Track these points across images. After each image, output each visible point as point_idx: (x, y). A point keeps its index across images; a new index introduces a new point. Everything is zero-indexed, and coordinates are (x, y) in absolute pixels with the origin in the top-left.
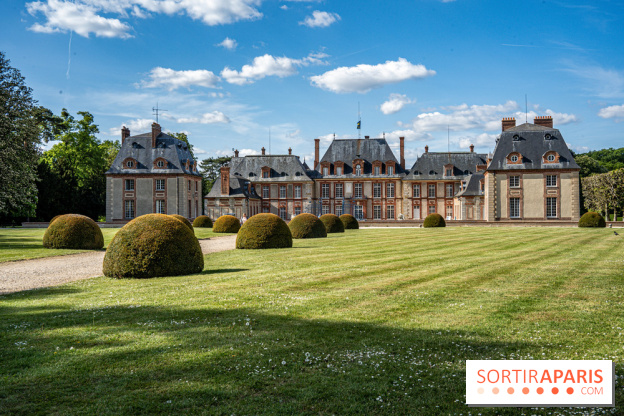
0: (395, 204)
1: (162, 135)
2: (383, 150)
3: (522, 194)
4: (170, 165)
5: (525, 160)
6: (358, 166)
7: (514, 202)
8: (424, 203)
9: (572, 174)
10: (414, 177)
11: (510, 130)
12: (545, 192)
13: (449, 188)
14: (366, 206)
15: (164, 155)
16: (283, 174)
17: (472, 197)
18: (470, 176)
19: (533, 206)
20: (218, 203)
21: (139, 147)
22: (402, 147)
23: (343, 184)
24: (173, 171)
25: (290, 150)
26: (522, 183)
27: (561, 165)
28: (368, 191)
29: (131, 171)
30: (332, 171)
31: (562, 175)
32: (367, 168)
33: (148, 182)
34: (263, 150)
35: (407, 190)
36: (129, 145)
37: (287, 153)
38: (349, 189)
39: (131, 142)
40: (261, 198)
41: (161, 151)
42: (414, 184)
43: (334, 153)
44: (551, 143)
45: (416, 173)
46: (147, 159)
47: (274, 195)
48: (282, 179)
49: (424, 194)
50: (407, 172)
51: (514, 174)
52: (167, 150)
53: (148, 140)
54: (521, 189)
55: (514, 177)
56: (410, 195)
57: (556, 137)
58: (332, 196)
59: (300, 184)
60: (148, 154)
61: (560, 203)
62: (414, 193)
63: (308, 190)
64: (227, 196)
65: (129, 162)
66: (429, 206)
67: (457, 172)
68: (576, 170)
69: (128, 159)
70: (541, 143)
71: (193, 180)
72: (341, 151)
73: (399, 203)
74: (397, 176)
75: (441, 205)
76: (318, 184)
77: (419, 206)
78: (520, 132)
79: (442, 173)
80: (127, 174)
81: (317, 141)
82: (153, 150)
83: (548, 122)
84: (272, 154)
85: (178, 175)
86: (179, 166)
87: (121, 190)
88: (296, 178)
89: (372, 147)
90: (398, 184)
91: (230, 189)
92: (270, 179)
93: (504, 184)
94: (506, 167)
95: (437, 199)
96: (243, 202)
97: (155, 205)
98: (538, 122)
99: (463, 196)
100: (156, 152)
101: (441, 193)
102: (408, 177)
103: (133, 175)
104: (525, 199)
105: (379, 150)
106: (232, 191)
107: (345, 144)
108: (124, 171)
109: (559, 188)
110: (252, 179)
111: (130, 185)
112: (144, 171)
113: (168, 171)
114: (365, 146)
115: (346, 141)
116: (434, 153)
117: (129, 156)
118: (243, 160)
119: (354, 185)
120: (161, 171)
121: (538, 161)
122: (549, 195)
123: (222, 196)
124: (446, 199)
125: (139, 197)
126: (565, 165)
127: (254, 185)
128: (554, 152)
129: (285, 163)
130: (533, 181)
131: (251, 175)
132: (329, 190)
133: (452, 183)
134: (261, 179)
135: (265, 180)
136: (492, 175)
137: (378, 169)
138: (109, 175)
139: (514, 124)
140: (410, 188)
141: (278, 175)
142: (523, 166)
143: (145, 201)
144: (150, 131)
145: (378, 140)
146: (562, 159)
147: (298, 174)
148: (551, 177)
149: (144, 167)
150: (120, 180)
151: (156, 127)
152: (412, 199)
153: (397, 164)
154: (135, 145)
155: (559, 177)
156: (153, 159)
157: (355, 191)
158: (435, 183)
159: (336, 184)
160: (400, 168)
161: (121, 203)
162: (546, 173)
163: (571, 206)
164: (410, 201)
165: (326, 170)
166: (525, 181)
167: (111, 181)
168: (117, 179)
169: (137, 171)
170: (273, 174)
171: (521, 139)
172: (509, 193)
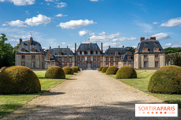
0: (100, 63)
1: (33, 41)
2: (96, 47)
3: (148, 60)
4: (36, 51)
5: (149, 50)
6: (89, 52)
7: (145, 63)
8: (109, 63)
9: (163, 54)
10: (106, 55)
11: (143, 41)
12: (155, 60)
13: (117, 58)
14: (91, 64)
15: (34, 47)
16: (66, 54)
17: (126, 61)
18: (125, 55)
19: (151, 64)
20: (47, 63)
21: (26, 45)
22: (102, 46)
23: (84, 57)
24: (37, 53)
25: (67, 47)
26: (148, 57)
27: (159, 52)
28: (92, 60)
29: (24, 53)
30: (81, 53)
31: (160, 54)
32: (92, 52)
33: (29, 56)
34: (59, 46)
35: (104, 59)
36: (22, 44)
37: (67, 48)
38: (86, 59)
39: (23, 43)
40: (59, 61)
41: (33, 46)
42: (106, 57)
43: (81, 48)
44: (156, 45)
45: (107, 54)
46: (29, 49)
47: (63, 60)
48: (65, 56)
49: (109, 60)
50: (104, 54)
51: (145, 54)
52: (35, 46)
53: (29, 43)
54: (148, 59)
55: (146, 55)
56: (105, 61)
57: (157, 43)
58: (81, 61)
59: (71, 57)
60: (29, 47)
61: (159, 63)
62: (106, 60)
63: (74, 59)
64: (50, 61)
65: (23, 50)
66: (111, 64)
67: (119, 54)
68: (164, 53)
69: (22, 49)
70: (153, 45)
71: (43, 56)
72: (84, 47)
73: (101, 63)
74: (101, 55)
75: (115, 63)
76: (76, 57)
77: (108, 64)
78: (147, 41)
79: (115, 54)
80: (22, 54)
81: (76, 44)
82: (31, 46)
83: (154, 38)
84: (62, 48)
85: (39, 54)
86: (39, 51)
87: (20, 59)
88: (70, 55)
89: (93, 46)
90: (101, 57)
91: (50, 58)
92: (62, 56)
93: (142, 57)
94: (143, 52)
95: (113, 62)
96: (55, 63)
97: (32, 64)
98: (152, 38)
99: (123, 61)
100: (32, 46)
101: (114, 60)
102: (104, 55)
103: (24, 54)
104: (149, 62)
105: (95, 47)
106: (51, 59)
107: (84, 45)
108: (22, 52)
109: (159, 58)
110: (56, 56)
111: (23, 57)
112: (28, 53)
113: (36, 53)
114: (91, 46)
115: (85, 44)
116: (112, 48)
117: (22, 48)
118: (53, 50)
119: (88, 57)
120: (34, 53)
121: (153, 50)
122: (156, 60)
123: (48, 61)
124: (116, 62)
125: (26, 61)
126: (161, 51)
127: (57, 57)
128: (157, 48)
129: (66, 51)
130: (151, 56)
131: (55, 54)
132: (80, 59)
133: (118, 57)
134: (59, 56)
135: (60, 56)
136: (139, 54)
137: (95, 53)
138: (16, 54)
139: (144, 39)
140: (105, 58)
141: (64, 54)
142: (148, 52)
143: (28, 62)
144: (30, 40)
145: (95, 44)
146: (160, 50)
147: (70, 54)
148: (157, 55)
149: (28, 51)
150: (20, 55)
151: (31, 38)
152: (106, 62)
153: (101, 51)
154: (25, 44)
155: (159, 55)
156: (31, 49)
157: (88, 59)
158: (113, 57)
159: (82, 57)
160: (101, 52)
161: (20, 63)
162: (155, 54)
163: (162, 64)
164: (105, 63)
165: (79, 53)
166: (149, 56)
167: (17, 56)
168: (19, 55)
169: (25, 53)
170: (62, 54)
171: (147, 43)
172: (144, 60)
